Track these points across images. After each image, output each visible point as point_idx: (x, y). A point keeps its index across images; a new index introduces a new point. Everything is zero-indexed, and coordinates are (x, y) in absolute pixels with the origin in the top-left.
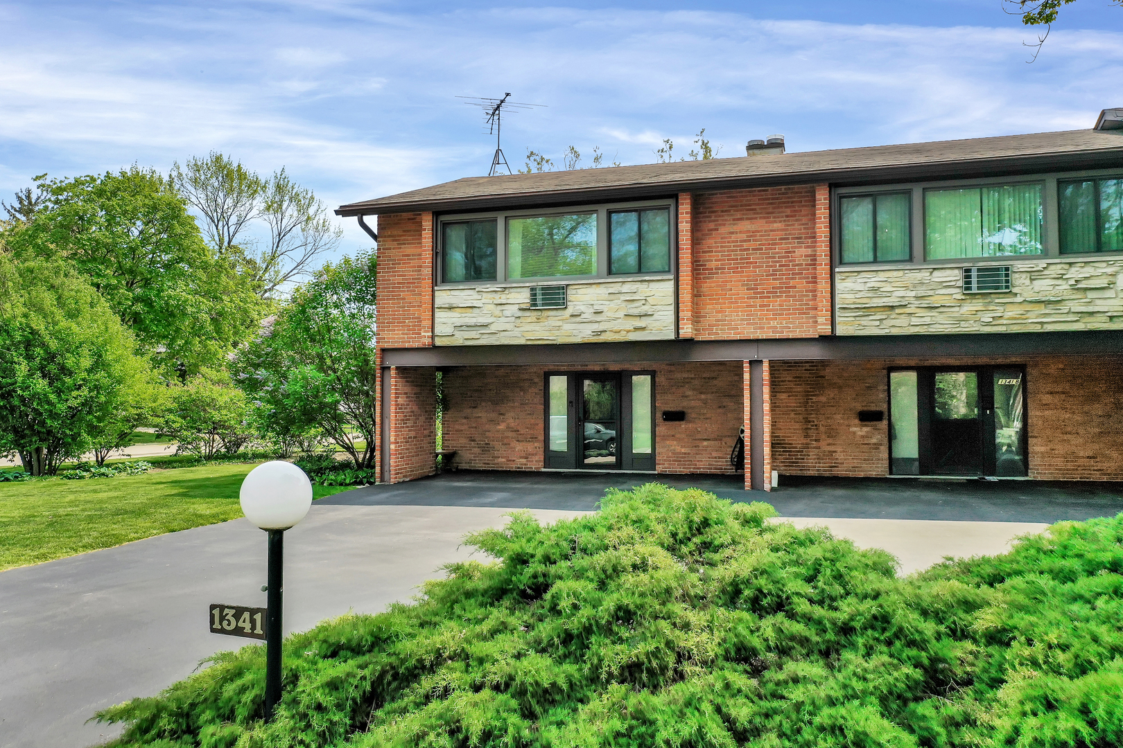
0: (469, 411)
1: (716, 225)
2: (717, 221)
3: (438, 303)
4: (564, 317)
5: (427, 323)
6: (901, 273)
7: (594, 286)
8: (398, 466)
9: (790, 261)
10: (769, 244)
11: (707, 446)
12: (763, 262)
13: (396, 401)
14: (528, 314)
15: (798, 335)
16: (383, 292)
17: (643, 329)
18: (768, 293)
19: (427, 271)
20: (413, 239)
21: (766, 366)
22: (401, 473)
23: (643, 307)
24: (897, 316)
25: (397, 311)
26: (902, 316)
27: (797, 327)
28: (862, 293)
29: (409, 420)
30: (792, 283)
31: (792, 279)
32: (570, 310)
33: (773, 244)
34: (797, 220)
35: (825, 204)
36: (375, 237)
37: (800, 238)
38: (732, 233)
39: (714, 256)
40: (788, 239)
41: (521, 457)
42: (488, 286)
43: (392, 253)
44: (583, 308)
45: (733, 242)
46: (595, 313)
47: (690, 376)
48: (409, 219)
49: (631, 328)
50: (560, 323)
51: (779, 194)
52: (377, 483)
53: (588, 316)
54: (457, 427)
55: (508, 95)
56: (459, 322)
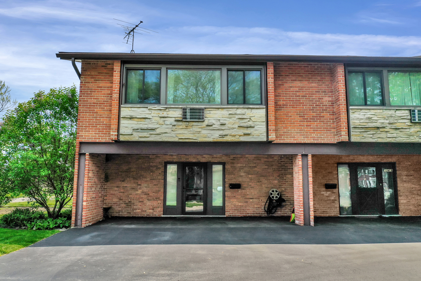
0: (120, 183)
1: (282, 82)
2: (283, 80)
3: (122, 114)
4: (203, 126)
5: (114, 127)
6: (381, 111)
7: (220, 110)
8: (87, 216)
9: (321, 103)
10: (310, 94)
11: (252, 202)
12: (307, 103)
13: (88, 175)
14: (180, 123)
15: (326, 141)
16: (82, 108)
17: (249, 134)
18: (310, 119)
19: (116, 96)
20: (105, 78)
21: (310, 157)
22: (88, 220)
23: (249, 122)
24: (381, 132)
25: (92, 120)
26: (383, 133)
27: (325, 138)
28: (363, 120)
29: (93, 187)
30: (322, 114)
31: (322, 112)
32: (206, 122)
33: (312, 94)
34: (323, 83)
35: (342, 74)
36: (79, 75)
37: (325, 92)
38: (291, 87)
39: (281, 98)
40: (319, 92)
41: (150, 209)
42: (156, 106)
43: (90, 85)
44: (214, 122)
45: (291, 92)
46: (221, 125)
47: (243, 166)
48: (102, 66)
49: (242, 134)
50: (200, 130)
51: (314, 69)
52: (72, 227)
53: (217, 126)
54: (112, 192)
55: (141, 22)
56: (136, 127)
